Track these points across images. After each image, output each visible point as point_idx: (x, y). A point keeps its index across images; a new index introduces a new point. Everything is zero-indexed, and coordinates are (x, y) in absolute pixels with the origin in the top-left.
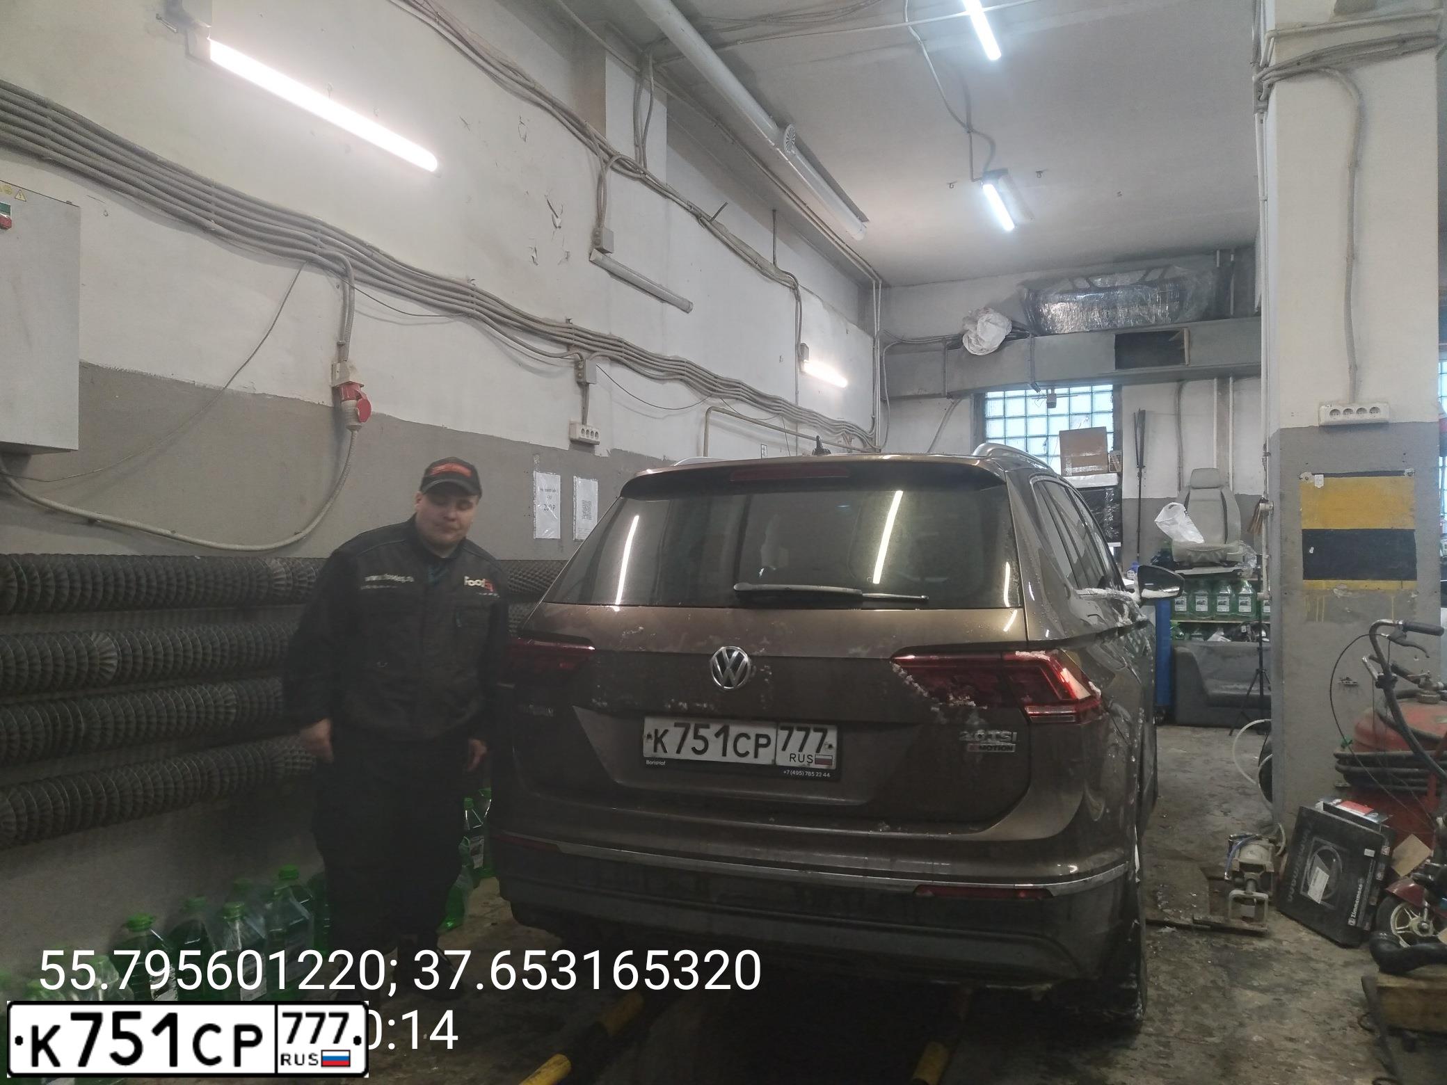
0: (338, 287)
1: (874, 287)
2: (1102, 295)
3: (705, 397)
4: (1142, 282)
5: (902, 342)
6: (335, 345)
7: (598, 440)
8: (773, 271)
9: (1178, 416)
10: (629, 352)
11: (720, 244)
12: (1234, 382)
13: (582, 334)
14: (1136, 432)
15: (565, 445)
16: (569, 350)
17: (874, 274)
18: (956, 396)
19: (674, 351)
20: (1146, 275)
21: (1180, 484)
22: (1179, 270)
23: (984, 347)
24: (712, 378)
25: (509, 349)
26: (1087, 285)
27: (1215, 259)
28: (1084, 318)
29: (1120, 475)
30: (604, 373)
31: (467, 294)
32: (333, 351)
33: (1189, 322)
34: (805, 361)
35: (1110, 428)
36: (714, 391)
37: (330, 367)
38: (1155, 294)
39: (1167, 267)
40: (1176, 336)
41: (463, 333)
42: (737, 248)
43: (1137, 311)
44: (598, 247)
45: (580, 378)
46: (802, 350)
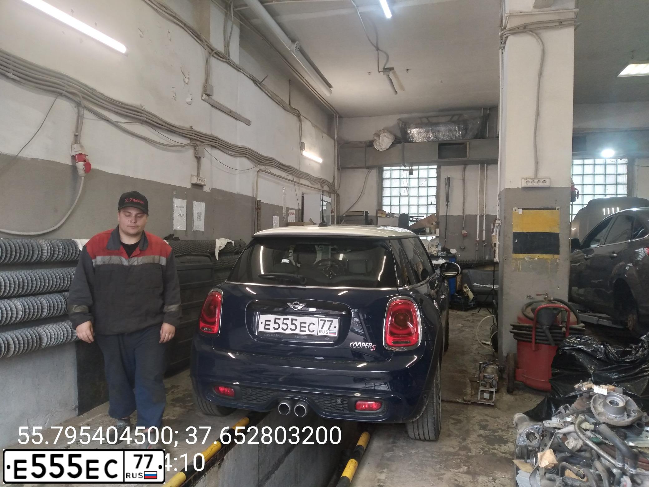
0: (75, 108)
1: (335, 117)
3: (256, 165)
4: (450, 121)
5: (347, 143)
6: (73, 136)
7: (205, 184)
8: (288, 108)
9: (464, 179)
10: (221, 143)
11: (264, 93)
12: (487, 166)
13: (198, 134)
14: (446, 186)
15: (189, 186)
16: (191, 141)
17: (335, 111)
18: (369, 168)
19: (242, 143)
20: (452, 117)
21: (464, 210)
22: (466, 116)
23: (383, 147)
24: (260, 156)
26: (427, 121)
27: (481, 112)
28: (426, 136)
30: (208, 153)
31: (141, 113)
32: (71, 138)
33: (470, 139)
34: (303, 150)
36: (261, 162)
37: (70, 146)
38: (456, 126)
39: (461, 115)
40: (464, 145)
42: (272, 97)
43: (448, 134)
44: (206, 93)
45: (197, 154)
46: (302, 145)
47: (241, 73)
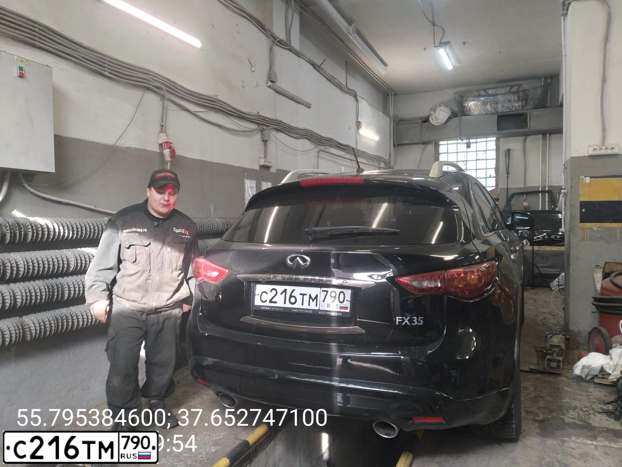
0: (160, 100)
1: (390, 95)
3: (317, 145)
4: (510, 92)
5: (402, 120)
6: (160, 125)
7: (272, 165)
8: (346, 89)
9: (524, 151)
10: (284, 126)
12: (549, 136)
13: (264, 119)
14: (506, 158)
15: (257, 168)
16: (258, 126)
17: (390, 89)
19: (303, 125)
20: (511, 89)
21: (525, 181)
22: (526, 85)
23: (439, 122)
24: (320, 137)
26: (485, 94)
27: (542, 82)
28: (484, 108)
30: (274, 136)
31: (214, 102)
32: (158, 128)
33: (530, 109)
34: (360, 129)
35: (494, 156)
36: (321, 143)
37: (158, 135)
38: (515, 97)
39: (520, 85)
40: (524, 115)
42: (330, 79)
43: (507, 105)
44: (270, 80)
45: (263, 138)
46: (359, 124)
47: (302, 59)
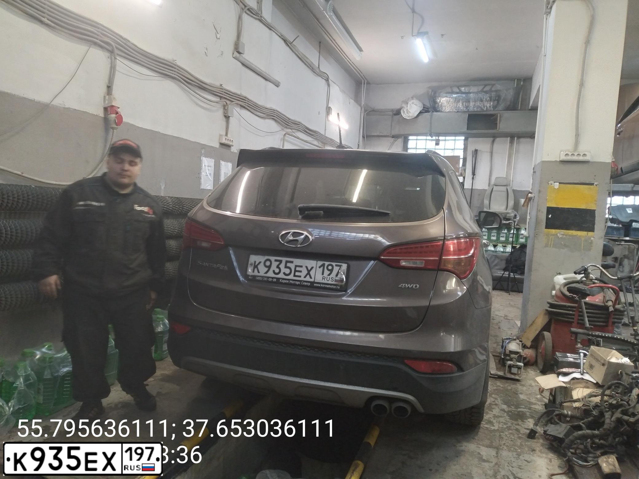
0: (108, 57)
1: (363, 83)
2: (464, 95)
3: (283, 128)
4: (482, 91)
5: (373, 111)
6: (106, 87)
7: (233, 144)
9: (492, 153)
10: (249, 103)
11: (294, 54)
12: (517, 139)
13: (228, 92)
14: (473, 159)
15: (217, 145)
16: (221, 99)
17: (363, 77)
18: (396, 137)
19: (270, 105)
20: (484, 87)
21: (489, 183)
22: (498, 87)
23: (410, 115)
24: (287, 119)
25: (191, 96)
26: (458, 91)
27: (514, 83)
29: (464, 178)
30: (237, 112)
31: (173, 67)
32: (104, 89)
33: (501, 111)
34: (330, 115)
35: (462, 157)
36: (288, 125)
37: (103, 97)
38: (487, 97)
39: (493, 85)
40: (495, 116)
41: (170, 86)
42: (302, 59)
43: (479, 104)
44: (237, 50)
45: (225, 113)
46: (329, 110)
47: (272, 32)
